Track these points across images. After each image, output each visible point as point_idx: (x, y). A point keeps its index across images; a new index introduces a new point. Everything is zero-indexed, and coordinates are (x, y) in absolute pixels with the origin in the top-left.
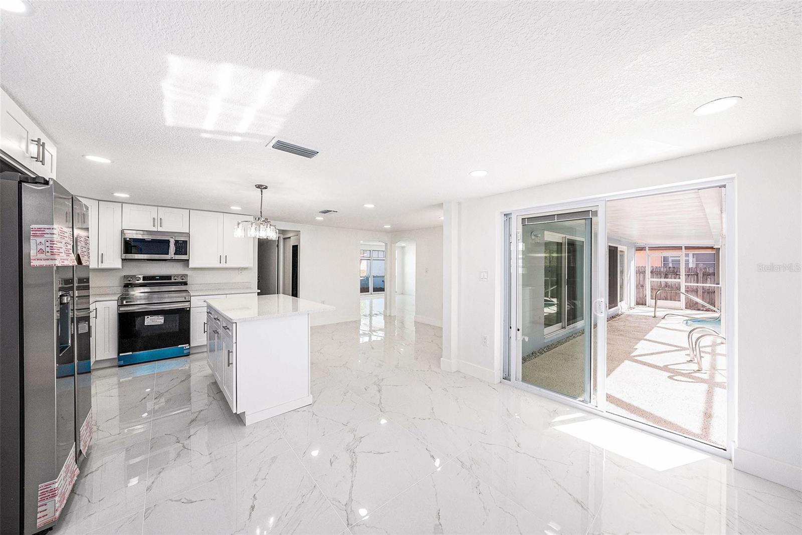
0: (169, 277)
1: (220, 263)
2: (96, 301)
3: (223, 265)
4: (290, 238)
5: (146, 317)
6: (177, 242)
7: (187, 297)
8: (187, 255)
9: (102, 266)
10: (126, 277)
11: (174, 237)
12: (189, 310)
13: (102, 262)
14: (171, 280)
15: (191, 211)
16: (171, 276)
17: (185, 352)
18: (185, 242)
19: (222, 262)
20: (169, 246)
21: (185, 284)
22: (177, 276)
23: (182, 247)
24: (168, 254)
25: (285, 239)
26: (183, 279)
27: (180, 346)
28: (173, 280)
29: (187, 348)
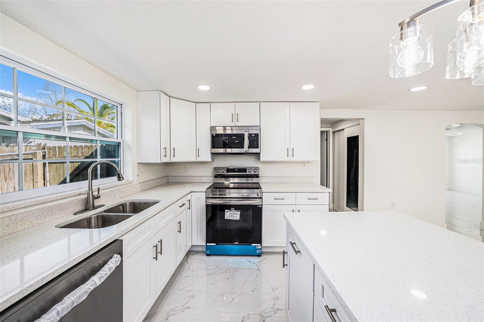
0: (244, 170)
1: (288, 156)
2: (191, 192)
3: (290, 159)
4: (343, 129)
5: (226, 211)
6: (250, 135)
7: (259, 194)
8: (258, 148)
9: (199, 159)
10: (215, 169)
11: (248, 131)
12: (261, 208)
13: (199, 156)
14: (246, 172)
15: (261, 103)
16: (246, 169)
17: (258, 252)
18: (257, 135)
19: (289, 155)
20: (244, 139)
21: (257, 176)
22: (251, 168)
23: (255, 141)
24: (243, 148)
25: (334, 132)
26: (255, 172)
27: (253, 245)
28: (248, 173)
29: (259, 248)
